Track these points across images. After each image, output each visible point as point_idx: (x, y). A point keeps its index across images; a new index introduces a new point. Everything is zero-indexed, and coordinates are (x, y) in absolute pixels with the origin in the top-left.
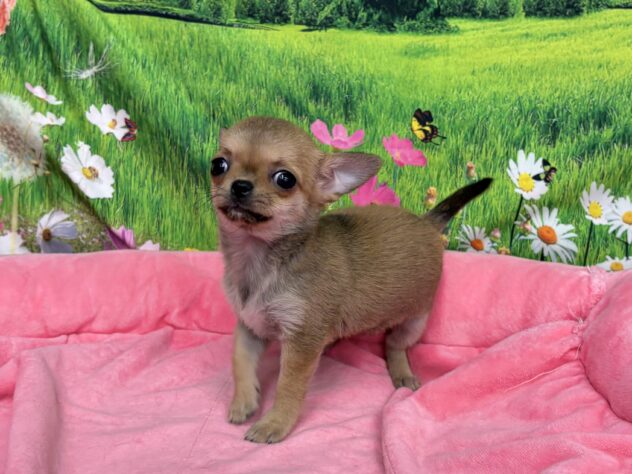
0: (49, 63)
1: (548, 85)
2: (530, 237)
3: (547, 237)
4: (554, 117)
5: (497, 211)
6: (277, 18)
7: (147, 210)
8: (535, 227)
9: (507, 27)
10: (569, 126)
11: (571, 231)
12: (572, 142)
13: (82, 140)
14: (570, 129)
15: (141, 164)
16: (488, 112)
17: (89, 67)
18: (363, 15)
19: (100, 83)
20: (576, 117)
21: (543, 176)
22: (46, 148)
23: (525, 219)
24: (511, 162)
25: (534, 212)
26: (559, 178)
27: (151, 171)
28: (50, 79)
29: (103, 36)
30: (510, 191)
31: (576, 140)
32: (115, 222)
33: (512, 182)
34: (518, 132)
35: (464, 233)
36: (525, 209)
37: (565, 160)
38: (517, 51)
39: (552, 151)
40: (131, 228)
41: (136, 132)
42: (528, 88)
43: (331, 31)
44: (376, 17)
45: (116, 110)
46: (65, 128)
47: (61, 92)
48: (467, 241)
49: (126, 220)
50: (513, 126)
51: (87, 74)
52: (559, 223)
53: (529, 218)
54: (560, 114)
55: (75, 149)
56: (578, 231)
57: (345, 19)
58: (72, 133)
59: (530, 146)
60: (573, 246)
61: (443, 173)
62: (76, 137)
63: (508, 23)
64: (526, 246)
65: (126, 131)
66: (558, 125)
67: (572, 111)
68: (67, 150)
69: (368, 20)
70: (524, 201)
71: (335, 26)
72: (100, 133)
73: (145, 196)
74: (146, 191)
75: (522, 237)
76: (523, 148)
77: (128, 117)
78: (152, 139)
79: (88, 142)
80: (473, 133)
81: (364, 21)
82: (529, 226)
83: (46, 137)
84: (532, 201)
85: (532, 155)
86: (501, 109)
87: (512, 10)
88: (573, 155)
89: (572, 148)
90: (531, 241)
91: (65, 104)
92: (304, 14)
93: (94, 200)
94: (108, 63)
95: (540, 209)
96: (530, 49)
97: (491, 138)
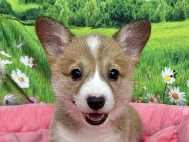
0: (6, 43)
1: (174, 45)
2: (170, 97)
3: (175, 97)
4: (176, 55)
5: (158, 89)
6: (82, 25)
7: (41, 91)
8: (171, 93)
9: (160, 25)
10: (182, 58)
11: (184, 94)
12: (183, 63)
13: (18, 68)
14: (182, 59)
15: (39, 76)
16: (154, 55)
17: (20, 43)
18: (111, 23)
19: (24, 49)
20: (184, 55)
21: (173, 76)
22: (6, 72)
23: (168, 91)
24: (163, 71)
25: (171, 88)
26: (179, 76)
27: (42, 78)
28: (7, 49)
29: (24, 33)
30: (162, 81)
31: (184, 63)
32: (30, 96)
33: (163, 78)
34: (164, 61)
35: (148, 96)
36: (168, 88)
37: (181, 70)
38: (163, 33)
39: (176, 67)
40: (36, 97)
41: (36, 65)
42: (167, 46)
43: (100, 29)
44: (115, 23)
45: (29, 57)
46: (13, 65)
47: (11, 52)
48: (148, 99)
49: (34, 95)
50: (163, 59)
51: (19, 46)
52: (179, 92)
53: (169, 90)
54: (179, 54)
55: (16, 72)
56: (186, 94)
57: (105, 25)
58: (15, 66)
59: (169, 65)
60: (184, 100)
61: (140, 76)
62: (16, 67)
63: (160, 24)
64: (169, 100)
65: (33, 65)
66: (178, 58)
67: (183, 53)
68: (13, 72)
69: (113, 25)
70: (167, 85)
71: (102, 27)
72: (25, 66)
73: (40, 86)
74: (40, 85)
75: (167, 97)
76: (166, 66)
77: (33, 60)
78: (41, 67)
79: (20, 69)
80: (149, 62)
81: (111, 25)
82: (169, 93)
83: (6, 68)
84: (170, 85)
85: (169, 69)
86: (158, 53)
87: (161, 20)
88: (183, 68)
89: (183, 66)
90: (170, 98)
91: (12, 57)
92: (91, 23)
93: (23, 88)
94: (26, 42)
95: (173, 87)
96: (168, 33)
97: (155, 63)
